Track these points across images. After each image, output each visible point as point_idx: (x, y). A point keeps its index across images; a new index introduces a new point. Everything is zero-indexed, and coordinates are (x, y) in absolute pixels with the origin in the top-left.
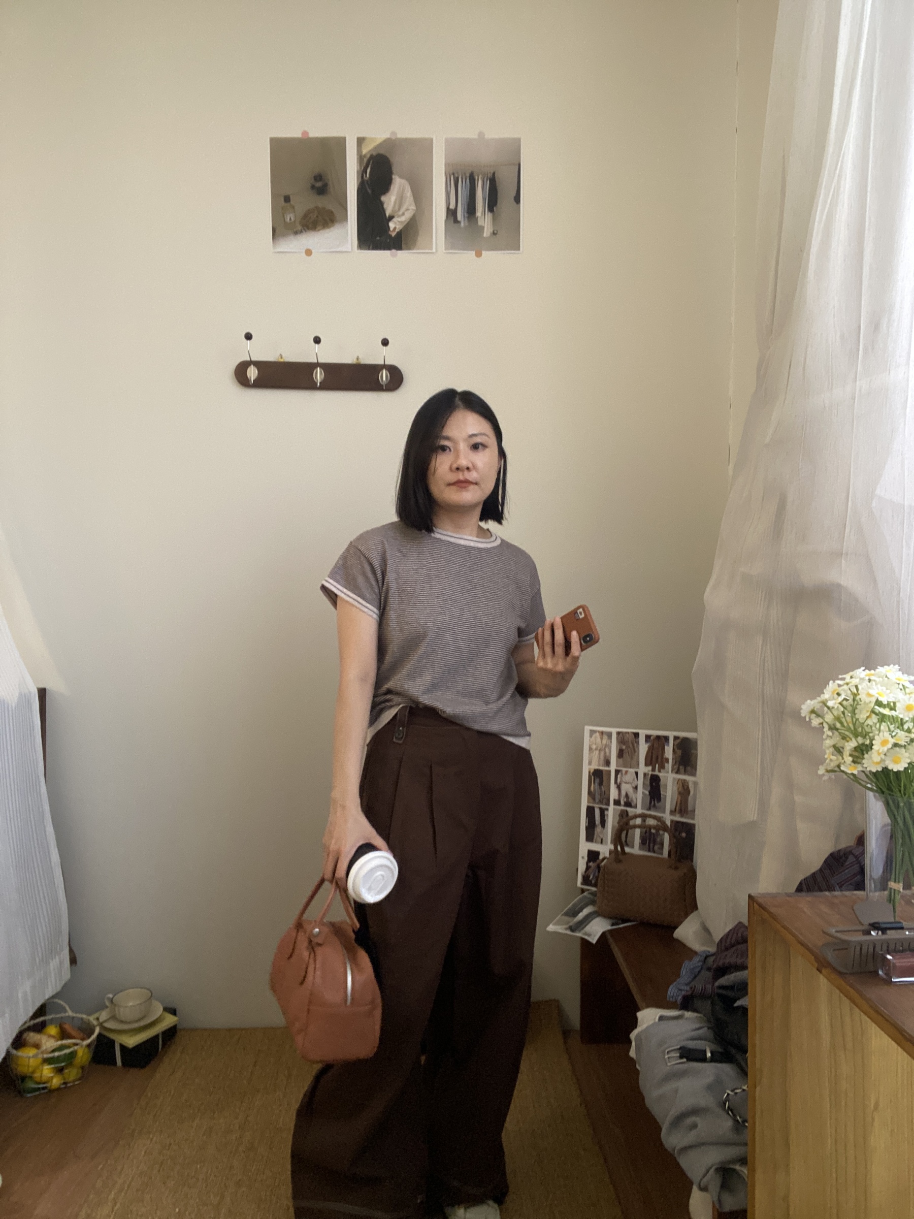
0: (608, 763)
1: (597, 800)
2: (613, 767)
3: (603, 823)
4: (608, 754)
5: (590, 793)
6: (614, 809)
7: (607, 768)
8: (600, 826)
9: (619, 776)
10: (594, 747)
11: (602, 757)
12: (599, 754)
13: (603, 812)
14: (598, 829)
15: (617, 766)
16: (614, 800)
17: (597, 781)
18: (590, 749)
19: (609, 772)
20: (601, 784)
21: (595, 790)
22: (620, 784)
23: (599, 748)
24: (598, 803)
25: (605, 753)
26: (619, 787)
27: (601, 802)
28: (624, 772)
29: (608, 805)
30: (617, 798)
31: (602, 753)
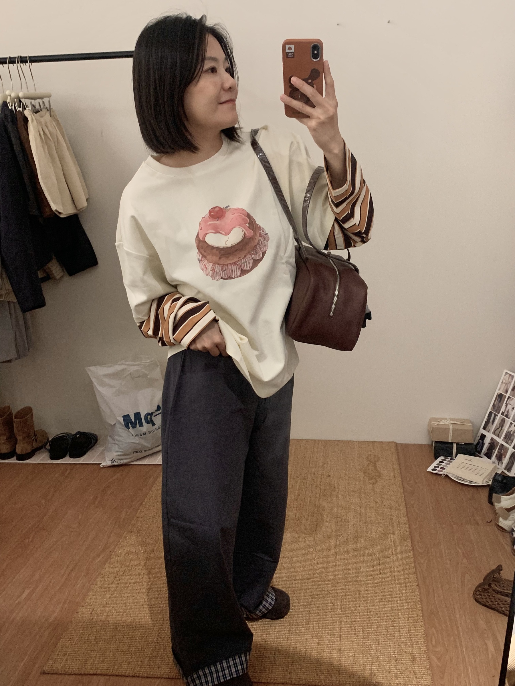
0: (506, 392)
1: (495, 410)
2: (508, 395)
3: (493, 421)
4: (508, 387)
5: (494, 404)
6: (501, 416)
7: (505, 394)
8: (491, 423)
9: (509, 400)
10: (504, 381)
11: (505, 389)
12: (505, 385)
13: (496, 416)
14: (490, 424)
15: (510, 395)
16: (502, 412)
17: (499, 399)
18: (502, 382)
19: (506, 396)
20: (500, 402)
21: (496, 405)
22: (508, 404)
23: (506, 383)
24: (494, 411)
25: (508, 386)
26: (506, 406)
27: (496, 411)
28: (511, 398)
29: (499, 414)
30: (503, 411)
31: (506, 386)
